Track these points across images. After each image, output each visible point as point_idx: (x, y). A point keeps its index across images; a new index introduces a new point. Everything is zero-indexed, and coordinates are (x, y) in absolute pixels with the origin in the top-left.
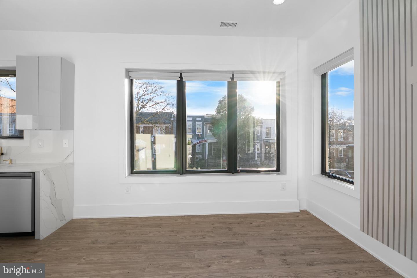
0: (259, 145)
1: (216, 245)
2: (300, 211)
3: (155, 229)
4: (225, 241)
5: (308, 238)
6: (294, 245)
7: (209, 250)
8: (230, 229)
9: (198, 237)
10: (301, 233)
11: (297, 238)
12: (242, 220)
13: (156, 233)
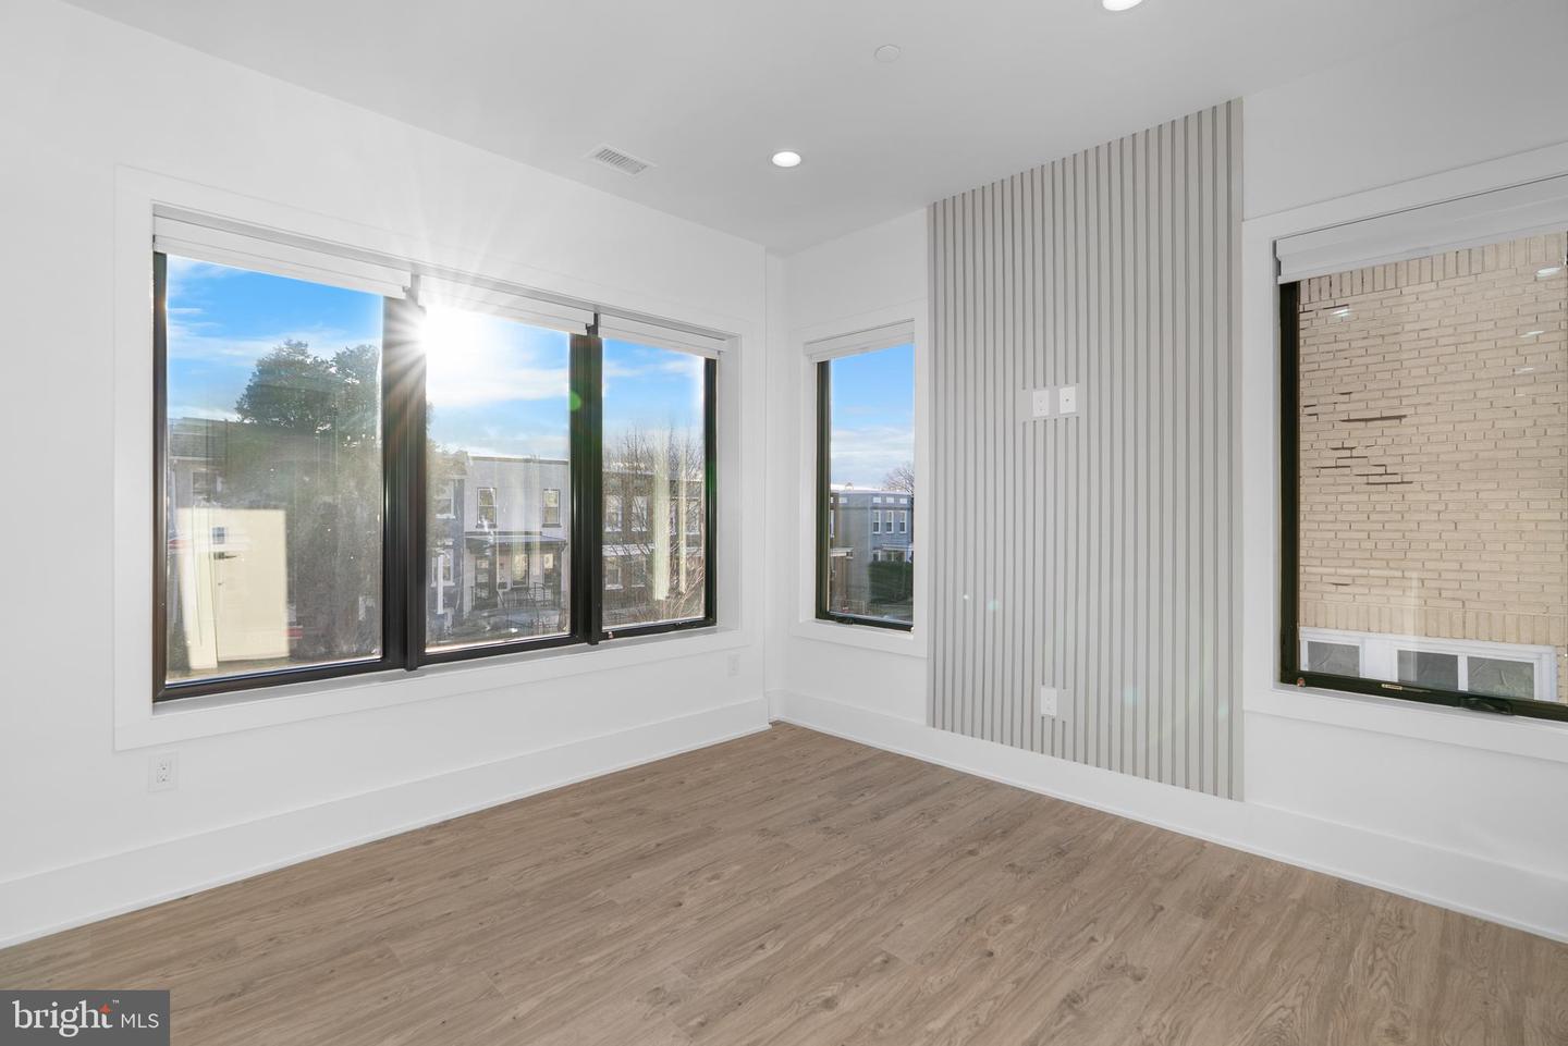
0: (450, 555)
1: (643, 858)
2: (770, 726)
3: (371, 890)
4: (659, 840)
5: (832, 774)
6: (819, 796)
7: (636, 876)
8: (641, 812)
9: (564, 858)
10: (811, 770)
11: (812, 781)
12: (648, 781)
13: (395, 899)
